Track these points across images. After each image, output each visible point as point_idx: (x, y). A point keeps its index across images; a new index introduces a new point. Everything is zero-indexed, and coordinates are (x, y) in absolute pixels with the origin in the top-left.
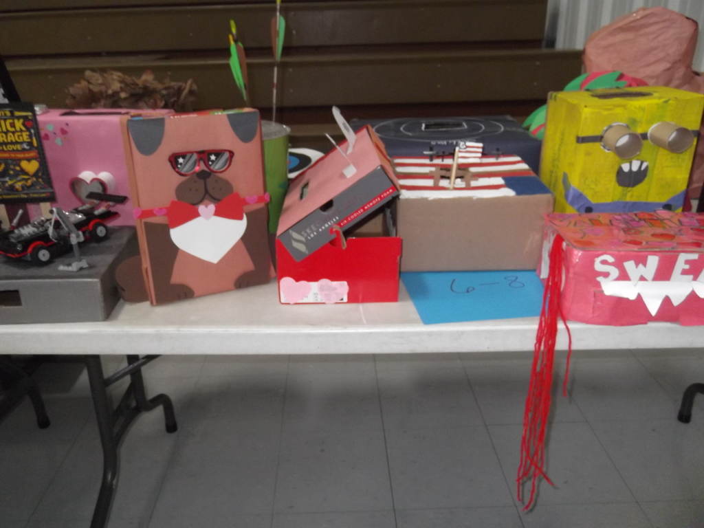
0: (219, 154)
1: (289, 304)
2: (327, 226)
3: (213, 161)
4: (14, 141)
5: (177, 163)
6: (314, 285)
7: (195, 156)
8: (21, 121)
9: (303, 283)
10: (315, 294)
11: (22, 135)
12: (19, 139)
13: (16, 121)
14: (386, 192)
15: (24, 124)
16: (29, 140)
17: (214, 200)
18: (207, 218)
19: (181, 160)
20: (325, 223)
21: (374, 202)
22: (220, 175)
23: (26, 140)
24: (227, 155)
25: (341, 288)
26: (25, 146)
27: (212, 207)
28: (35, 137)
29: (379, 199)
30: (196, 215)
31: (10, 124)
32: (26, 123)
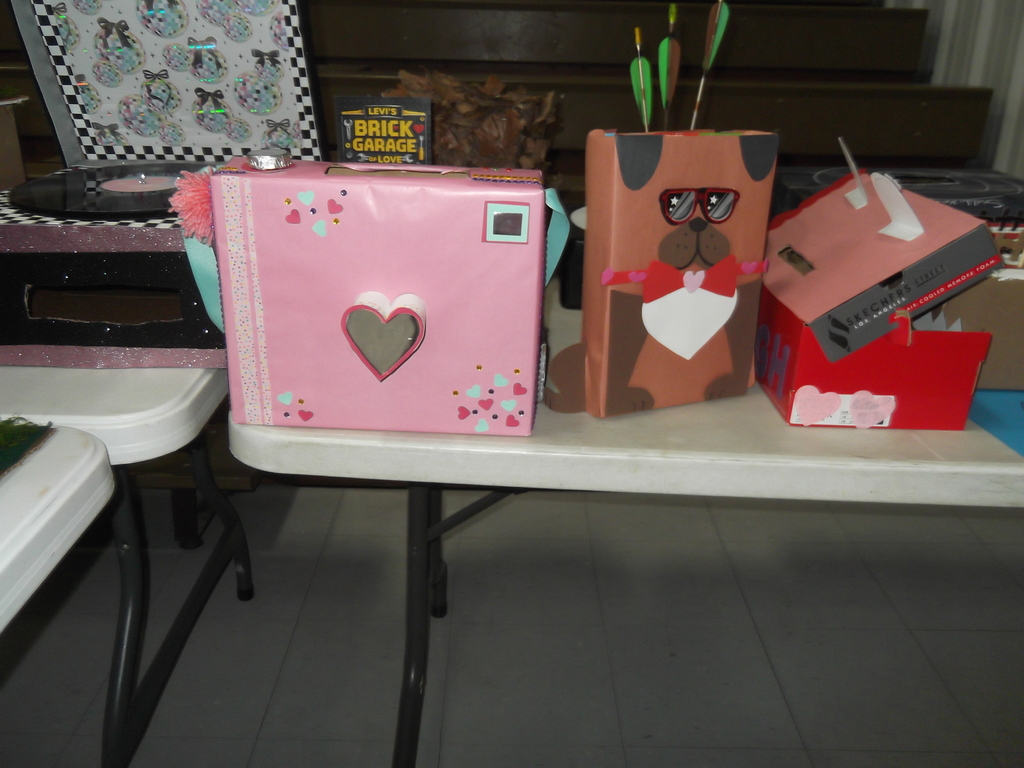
0: (721, 194)
1: (802, 425)
2: (885, 310)
3: (713, 205)
4: (394, 150)
5: (669, 205)
6: (846, 400)
7: (692, 196)
8: (410, 123)
9: (830, 395)
10: (844, 412)
11: (406, 144)
12: (401, 148)
13: (402, 123)
14: (984, 264)
15: (412, 128)
16: (414, 151)
17: (707, 264)
18: (692, 291)
19: (674, 201)
20: (884, 306)
21: (964, 278)
22: (716, 226)
23: (410, 150)
24: (730, 197)
25: (885, 405)
26: (407, 158)
27: (701, 275)
28: (424, 146)
29: (972, 274)
30: (679, 285)
31: (394, 125)
32: (416, 126)
